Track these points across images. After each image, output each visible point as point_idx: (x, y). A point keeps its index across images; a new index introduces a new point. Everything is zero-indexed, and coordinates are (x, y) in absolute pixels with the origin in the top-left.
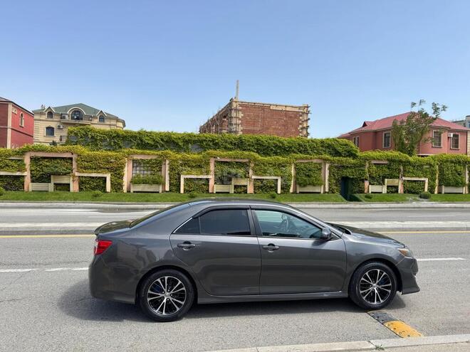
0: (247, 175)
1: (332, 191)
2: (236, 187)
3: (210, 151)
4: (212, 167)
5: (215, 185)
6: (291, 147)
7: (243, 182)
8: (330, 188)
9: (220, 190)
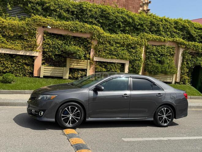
0: (88, 56)
1: (183, 81)
2: (72, 71)
3: (37, 17)
4: (39, 40)
5: (43, 67)
6: (142, 25)
7: (82, 65)
8: (181, 78)
9: (49, 74)
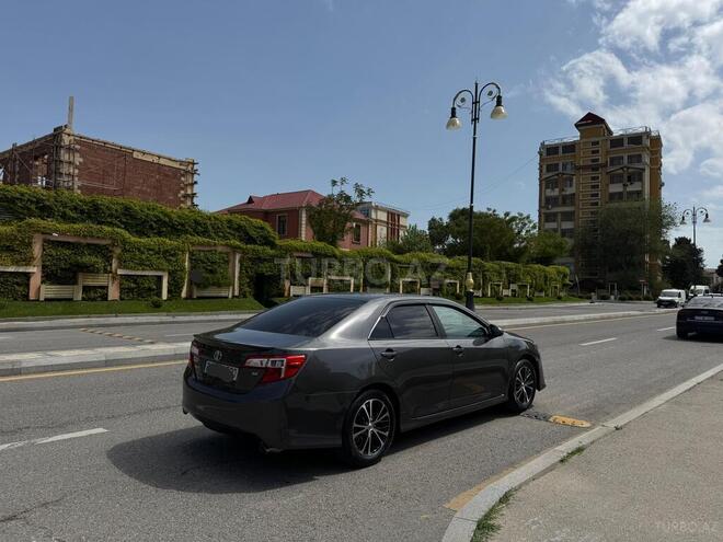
0: (109, 268)
1: (243, 294)
2: (86, 289)
3: (33, 220)
4: (37, 250)
5: (43, 287)
6: (183, 225)
7: (101, 280)
8: (240, 290)
9: (53, 296)
